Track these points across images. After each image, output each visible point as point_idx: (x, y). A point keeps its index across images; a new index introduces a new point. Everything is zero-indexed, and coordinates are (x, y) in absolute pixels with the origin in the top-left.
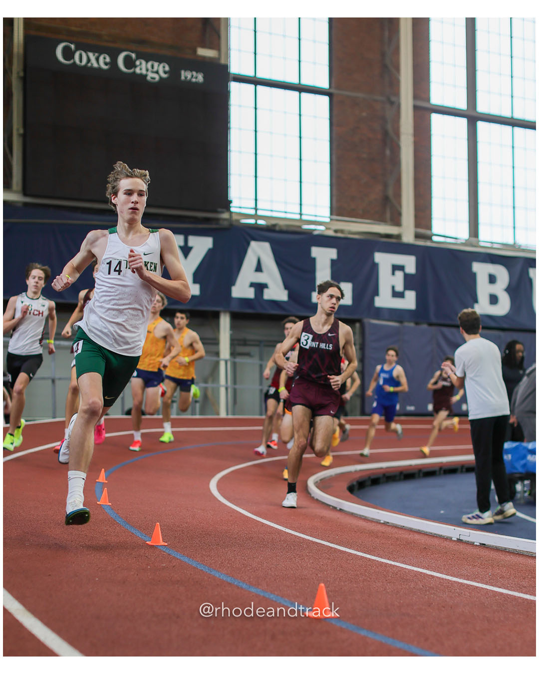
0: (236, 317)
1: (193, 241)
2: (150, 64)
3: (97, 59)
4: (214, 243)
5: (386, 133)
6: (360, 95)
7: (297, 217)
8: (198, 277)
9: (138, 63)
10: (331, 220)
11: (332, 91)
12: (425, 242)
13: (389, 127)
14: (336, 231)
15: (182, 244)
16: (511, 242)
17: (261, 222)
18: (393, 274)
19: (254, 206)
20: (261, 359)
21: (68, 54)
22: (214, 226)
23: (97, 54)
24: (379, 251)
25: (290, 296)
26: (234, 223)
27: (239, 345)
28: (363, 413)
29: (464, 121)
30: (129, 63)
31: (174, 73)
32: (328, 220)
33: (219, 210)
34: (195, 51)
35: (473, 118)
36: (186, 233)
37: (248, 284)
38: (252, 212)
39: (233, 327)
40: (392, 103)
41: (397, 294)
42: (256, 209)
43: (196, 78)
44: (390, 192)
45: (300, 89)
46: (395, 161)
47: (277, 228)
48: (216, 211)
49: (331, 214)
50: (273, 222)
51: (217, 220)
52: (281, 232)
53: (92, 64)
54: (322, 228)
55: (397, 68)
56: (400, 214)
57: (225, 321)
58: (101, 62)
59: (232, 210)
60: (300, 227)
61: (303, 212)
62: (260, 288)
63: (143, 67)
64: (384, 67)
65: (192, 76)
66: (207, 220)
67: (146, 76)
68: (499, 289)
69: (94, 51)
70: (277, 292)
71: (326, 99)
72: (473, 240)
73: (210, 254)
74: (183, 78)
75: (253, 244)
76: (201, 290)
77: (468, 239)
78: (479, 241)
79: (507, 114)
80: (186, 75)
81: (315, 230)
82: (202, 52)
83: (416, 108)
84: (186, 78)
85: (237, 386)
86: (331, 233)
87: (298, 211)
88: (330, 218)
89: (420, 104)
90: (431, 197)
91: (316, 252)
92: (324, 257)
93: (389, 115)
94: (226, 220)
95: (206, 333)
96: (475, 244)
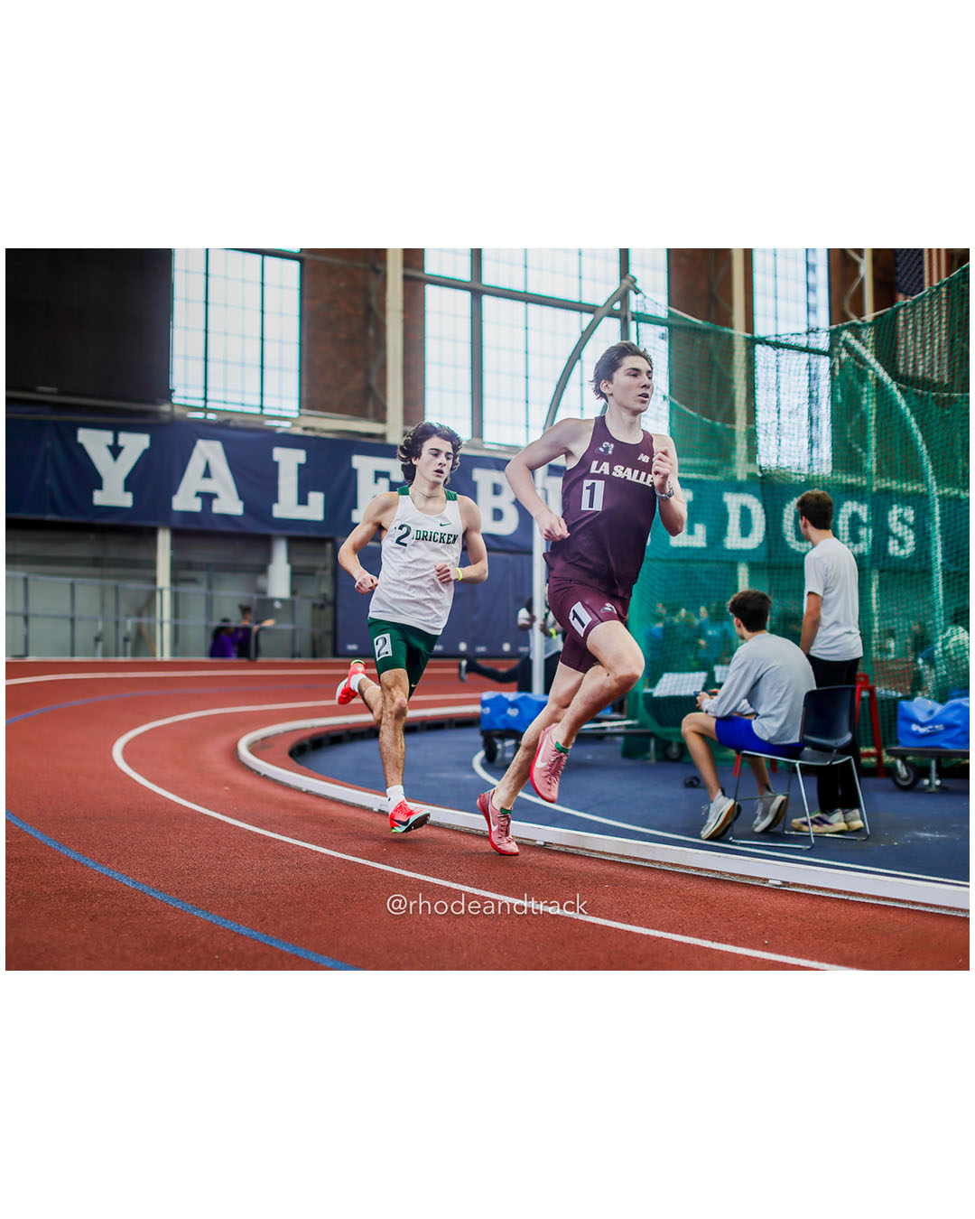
0: (178, 535)
1: (125, 439)
4: (152, 442)
5: (369, 309)
6: (337, 261)
7: (257, 411)
8: (129, 484)
10: (300, 415)
11: (303, 255)
13: (373, 301)
14: (305, 429)
15: (111, 442)
17: (211, 416)
18: (376, 482)
19: (203, 396)
20: (210, 587)
22: (149, 420)
24: (358, 453)
25: (246, 508)
26: (178, 418)
27: (182, 568)
28: (335, 654)
32: (295, 415)
33: (159, 400)
35: (477, 292)
36: (116, 429)
37: (194, 493)
38: (201, 404)
39: (174, 546)
40: (377, 272)
42: (205, 399)
44: (374, 381)
45: (263, 252)
46: (380, 343)
47: (232, 424)
48: (152, 402)
49: (300, 407)
50: (227, 416)
51: (156, 414)
52: (237, 429)
54: (287, 424)
56: (384, 408)
57: (164, 539)
59: (175, 400)
60: (261, 423)
61: (265, 404)
62: (208, 498)
66: (143, 413)
68: (505, 502)
70: (229, 504)
71: (295, 265)
72: (477, 441)
73: (146, 454)
75: (201, 444)
76: (135, 500)
77: (471, 440)
78: (483, 442)
79: (518, 286)
81: (279, 427)
83: (406, 278)
85: (181, 622)
86: (298, 431)
87: (258, 403)
88: (299, 411)
89: (412, 273)
90: (424, 388)
91: (279, 454)
92: (289, 461)
93: (374, 284)
94: (165, 413)
95: (140, 553)
96: (478, 446)
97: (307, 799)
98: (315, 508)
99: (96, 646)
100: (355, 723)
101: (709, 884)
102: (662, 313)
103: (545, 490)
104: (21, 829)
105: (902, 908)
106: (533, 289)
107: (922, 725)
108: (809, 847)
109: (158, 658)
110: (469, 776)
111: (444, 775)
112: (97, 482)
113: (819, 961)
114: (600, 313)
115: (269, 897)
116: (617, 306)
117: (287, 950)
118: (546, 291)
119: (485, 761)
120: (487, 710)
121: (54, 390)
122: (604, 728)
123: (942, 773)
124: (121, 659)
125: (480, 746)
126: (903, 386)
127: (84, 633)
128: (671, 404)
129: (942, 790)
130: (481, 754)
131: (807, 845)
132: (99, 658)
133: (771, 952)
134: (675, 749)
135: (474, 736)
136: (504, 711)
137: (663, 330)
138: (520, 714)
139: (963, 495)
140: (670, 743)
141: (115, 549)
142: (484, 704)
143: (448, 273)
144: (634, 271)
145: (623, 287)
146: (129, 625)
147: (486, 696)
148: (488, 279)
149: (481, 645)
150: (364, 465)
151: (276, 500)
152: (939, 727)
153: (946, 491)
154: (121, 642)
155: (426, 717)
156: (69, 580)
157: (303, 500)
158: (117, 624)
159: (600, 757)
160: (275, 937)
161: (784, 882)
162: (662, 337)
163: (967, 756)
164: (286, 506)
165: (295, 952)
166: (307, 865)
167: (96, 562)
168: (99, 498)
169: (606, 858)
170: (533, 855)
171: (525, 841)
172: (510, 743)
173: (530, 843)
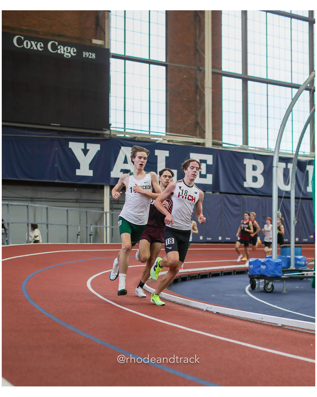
1: (89, 146)
2: (66, 48)
3: (36, 45)
4: (101, 147)
5: (197, 87)
6: (183, 66)
7: (148, 133)
8: (92, 166)
9: (59, 47)
10: (166, 135)
11: (167, 63)
12: (219, 147)
13: (199, 84)
14: (169, 141)
15: (83, 148)
16: (266, 147)
17: (127, 136)
19: (123, 127)
21: (20, 42)
22: (101, 138)
23: (36, 43)
24: (192, 152)
26: (112, 136)
27: (114, 203)
29: (240, 81)
30: (54, 47)
31: (79, 53)
32: (164, 135)
33: (104, 129)
34: (91, 41)
35: (245, 79)
36: (86, 142)
37: (119, 170)
38: (123, 130)
40: (201, 70)
41: (202, 176)
42: (125, 128)
43: (92, 56)
44: (199, 120)
45: (150, 62)
46: (202, 102)
47: (136, 139)
48: (102, 130)
49: (166, 132)
50: (135, 136)
51: (103, 134)
52: (139, 141)
53: (33, 48)
54: (161, 139)
55: (204, 51)
56: (204, 132)
57: (107, 190)
58: (39, 47)
59: (111, 129)
60: (149, 139)
61: (151, 130)
63: (61, 50)
64: (197, 50)
65: (89, 55)
66: (97, 135)
67: (64, 54)
68: (258, 173)
69: (34, 41)
71: (164, 68)
72: (245, 146)
73: (99, 153)
74: (84, 56)
75: (123, 148)
76: (94, 173)
77: (242, 146)
78: (248, 147)
79: (264, 76)
80: (86, 54)
81: (158, 140)
82: (95, 41)
83: (213, 73)
84: (86, 56)
85: (113, 227)
86: (166, 142)
87: (148, 130)
89: (216, 71)
90: (222, 123)
91: (157, 152)
92: (162, 155)
93: (199, 77)
94: (108, 134)
95: (96, 197)
96: (245, 148)
99: (78, 238)
100: (192, 272)
103: (277, 167)
104: (49, 317)
106: (270, 77)
109: (105, 243)
110: (244, 296)
111: (233, 295)
112: (78, 166)
114: (301, 88)
116: (309, 85)
118: (276, 78)
119: (251, 289)
120: (252, 266)
121: (59, 125)
122: (303, 274)
124: (88, 244)
125: (249, 282)
127: (72, 232)
130: (250, 285)
132: (79, 243)
135: (246, 278)
136: (259, 267)
138: (267, 268)
141: (85, 195)
143: (232, 70)
145: (312, 76)
146: (92, 229)
148: (250, 73)
150: (195, 156)
154: (88, 236)
155: (223, 269)
156: (67, 208)
158: (87, 227)
159: (302, 288)
167: (77, 201)
168: (78, 172)
169: (310, 332)
170: (277, 330)
171: (272, 324)
172: (262, 281)
173: (275, 325)
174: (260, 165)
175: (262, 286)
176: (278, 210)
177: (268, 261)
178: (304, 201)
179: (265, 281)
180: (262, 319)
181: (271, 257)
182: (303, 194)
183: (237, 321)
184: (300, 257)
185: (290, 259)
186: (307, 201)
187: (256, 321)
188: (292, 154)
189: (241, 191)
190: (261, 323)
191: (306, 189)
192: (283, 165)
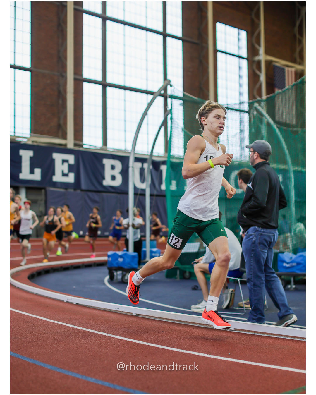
5: (59, 92)
6: (46, 72)
7: (13, 135)
10: (31, 136)
11: (32, 69)
12: (79, 148)
13: (61, 89)
14: (33, 142)
16: (123, 148)
18: (63, 164)
24: (55, 152)
32: (29, 136)
35: (105, 85)
40: (63, 76)
41: (64, 175)
44: (62, 122)
45: (15, 67)
46: (64, 106)
49: (31, 132)
54: (25, 140)
55: (66, 58)
56: (66, 133)
60: (15, 140)
61: (16, 131)
64: (59, 58)
68: (117, 172)
71: (28, 74)
72: (104, 147)
77: (102, 147)
78: (107, 148)
79: (121, 83)
81: (22, 141)
83: (75, 80)
86: (30, 143)
87: (14, 131)
88: (31, 135)
89: (78, 77)
90: (82, 125)
91: (22, 152)
92: (26, 155)
93: (61, 82)
96: (105, 149)
97: (36, 297)
98: (37, 175)
101: (205, 330)
102: (181, 95)
103: (133, 167)
105: (283, 338)
107: (288, 263)
108: (243, 314)
110: (103, 287)
111: (93, 286)
113: (251, 361)
114: (156, 95)
115: (22, 339)
116: (162, 92)
117: (31, 362)
118: (133, 86)
119: (109, 280)
120: (110, 259)
123: (296, 283)
125: (107, 274)
126: (279, 126)
128: (185, 133)
129: (296, 290)
130: (107, 278)
131: (243, 313)
133: (231, 358)
134: (187, 274)
135: (105, 270)
136: (117, 259)
137: (181, 102)
138: (124, 260)
139: (303, 170)
140: (185, 272)
142: (109, 256)
143: (92, 77)
144: (169, 77)
145: (165, 84)
147: (110, 253)
148: (109, 80)
149: (106, 232)
150: (58, 157)
151: (21, 172)
152: (294, 264)
153: (296, 168)
155: (84, 262)
157: (32, 172)
159: (157, 278)
160: (25, 356)
161: (235, 329)
162: (181, 105)
163: (305, 275)
164: (25, 174)
165: (34, 363)
166: (37, 325)
169: (162, 320)
170: (132, 319)
171: (128, 314)
172: (119, 272)
173: (130, 314)
174: (118, 165)
175: (120, 277)
176: (134, 207)
177: (125, 254)
178: (158, 198)
179: (122, 273)
180: (118, 308)
181: (127, 250)
182: (157, 191)
183: (95, 312)
184: (155, 250)
185: (145, 252)
186: (162, 198)
187: (112, 311)
188: (148, 155)
189: (100, 189)
190: (117, 313)
191: (160, 187)
192: (139, 165)
